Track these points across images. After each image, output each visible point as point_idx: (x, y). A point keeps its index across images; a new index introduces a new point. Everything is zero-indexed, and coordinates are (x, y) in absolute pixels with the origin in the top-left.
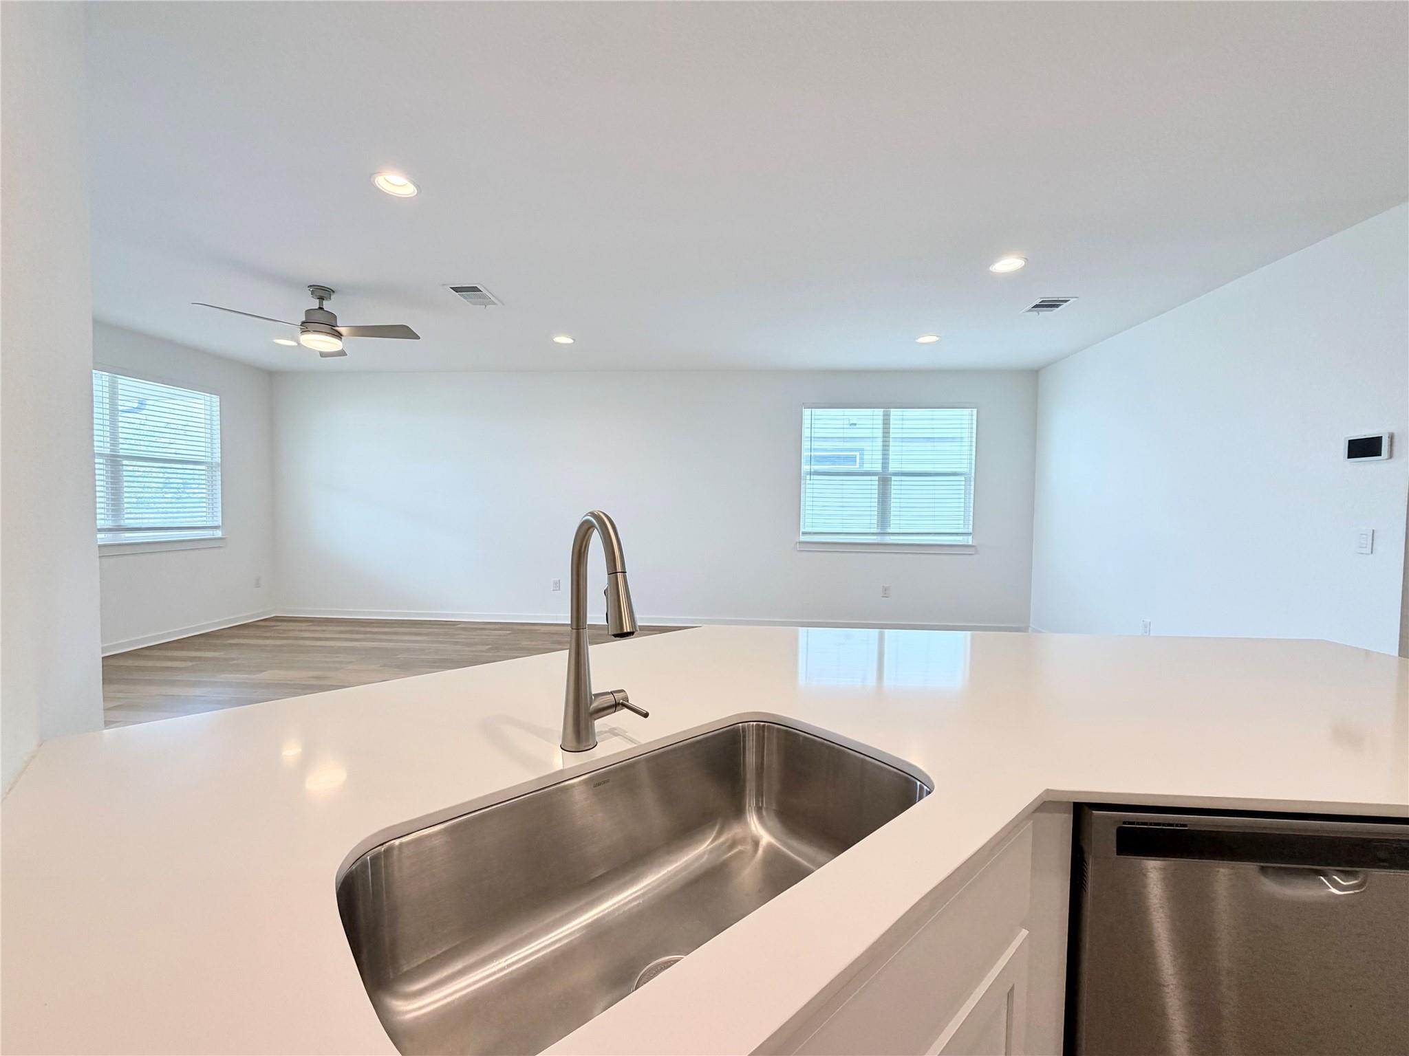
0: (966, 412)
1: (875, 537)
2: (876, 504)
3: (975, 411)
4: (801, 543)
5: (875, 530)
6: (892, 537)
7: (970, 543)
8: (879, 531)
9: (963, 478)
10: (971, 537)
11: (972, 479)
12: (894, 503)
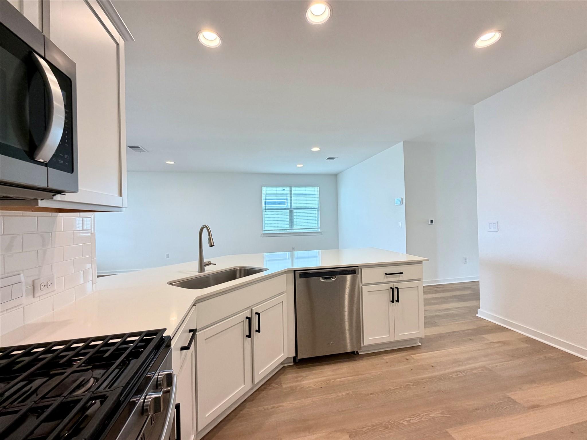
0: (316, 188)
1: (289, 231)
2: (289, 219)
3: (319, 187)
4: (264, 234)
5: (289, 228)
6: (295, 230)
7: (320, 231)
8: (290, 228)
9: (316, 210)
10: (320, 229)
11: (319, 210)
12: (295, 218)
